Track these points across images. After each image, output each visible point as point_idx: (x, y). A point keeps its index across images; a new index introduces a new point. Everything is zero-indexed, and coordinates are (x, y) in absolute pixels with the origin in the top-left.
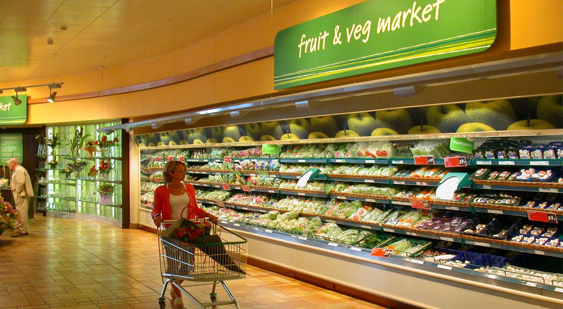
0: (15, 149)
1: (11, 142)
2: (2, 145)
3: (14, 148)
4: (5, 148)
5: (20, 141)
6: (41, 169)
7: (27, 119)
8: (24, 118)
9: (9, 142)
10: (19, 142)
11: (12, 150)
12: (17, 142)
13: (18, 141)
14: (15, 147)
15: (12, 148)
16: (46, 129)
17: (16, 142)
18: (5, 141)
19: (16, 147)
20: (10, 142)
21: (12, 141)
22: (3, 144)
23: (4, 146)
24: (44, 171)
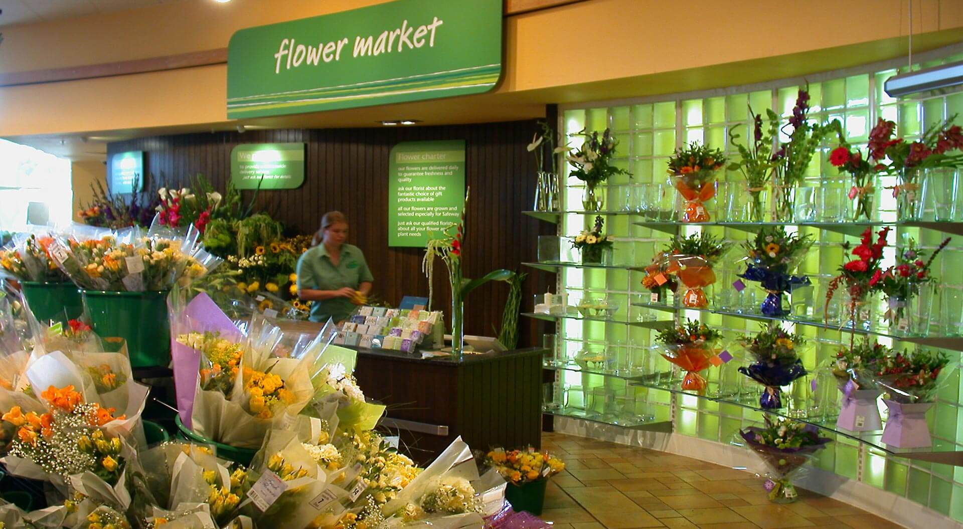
0: (440, 193)
1: (429, 171)
2: (400, 180)
3: (438, 191)
4: (407, 189)
5: (456, 168)
6: (545, 265)
7: (505, 71)
8: (492, 70)
9: (421, 171)
10: (454, 171)
11: (430, 196)
12: (449, 171)
13: (451, 168)
14: (440, 188)
15: (430, 192)
16: (560, 120)
17: (444, 171)
18: (408, 168)
19: (444, 188)
20: (424, 171)
21: (431, 168)
22: (403, 177)
23: (405, 184)
24: (551, 269)
